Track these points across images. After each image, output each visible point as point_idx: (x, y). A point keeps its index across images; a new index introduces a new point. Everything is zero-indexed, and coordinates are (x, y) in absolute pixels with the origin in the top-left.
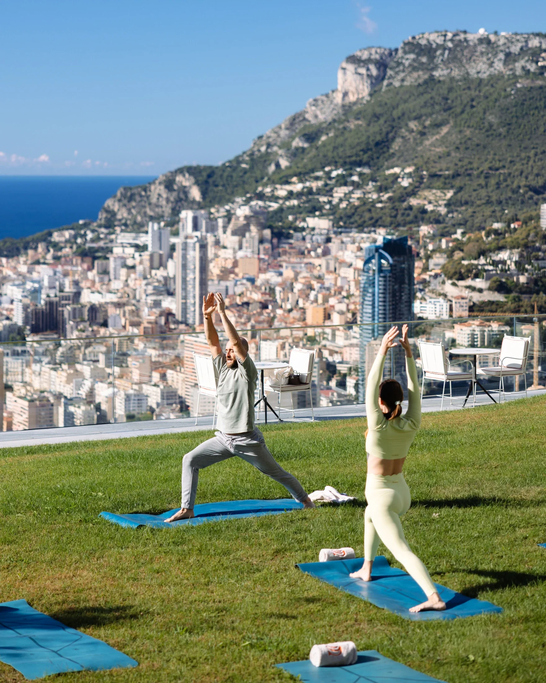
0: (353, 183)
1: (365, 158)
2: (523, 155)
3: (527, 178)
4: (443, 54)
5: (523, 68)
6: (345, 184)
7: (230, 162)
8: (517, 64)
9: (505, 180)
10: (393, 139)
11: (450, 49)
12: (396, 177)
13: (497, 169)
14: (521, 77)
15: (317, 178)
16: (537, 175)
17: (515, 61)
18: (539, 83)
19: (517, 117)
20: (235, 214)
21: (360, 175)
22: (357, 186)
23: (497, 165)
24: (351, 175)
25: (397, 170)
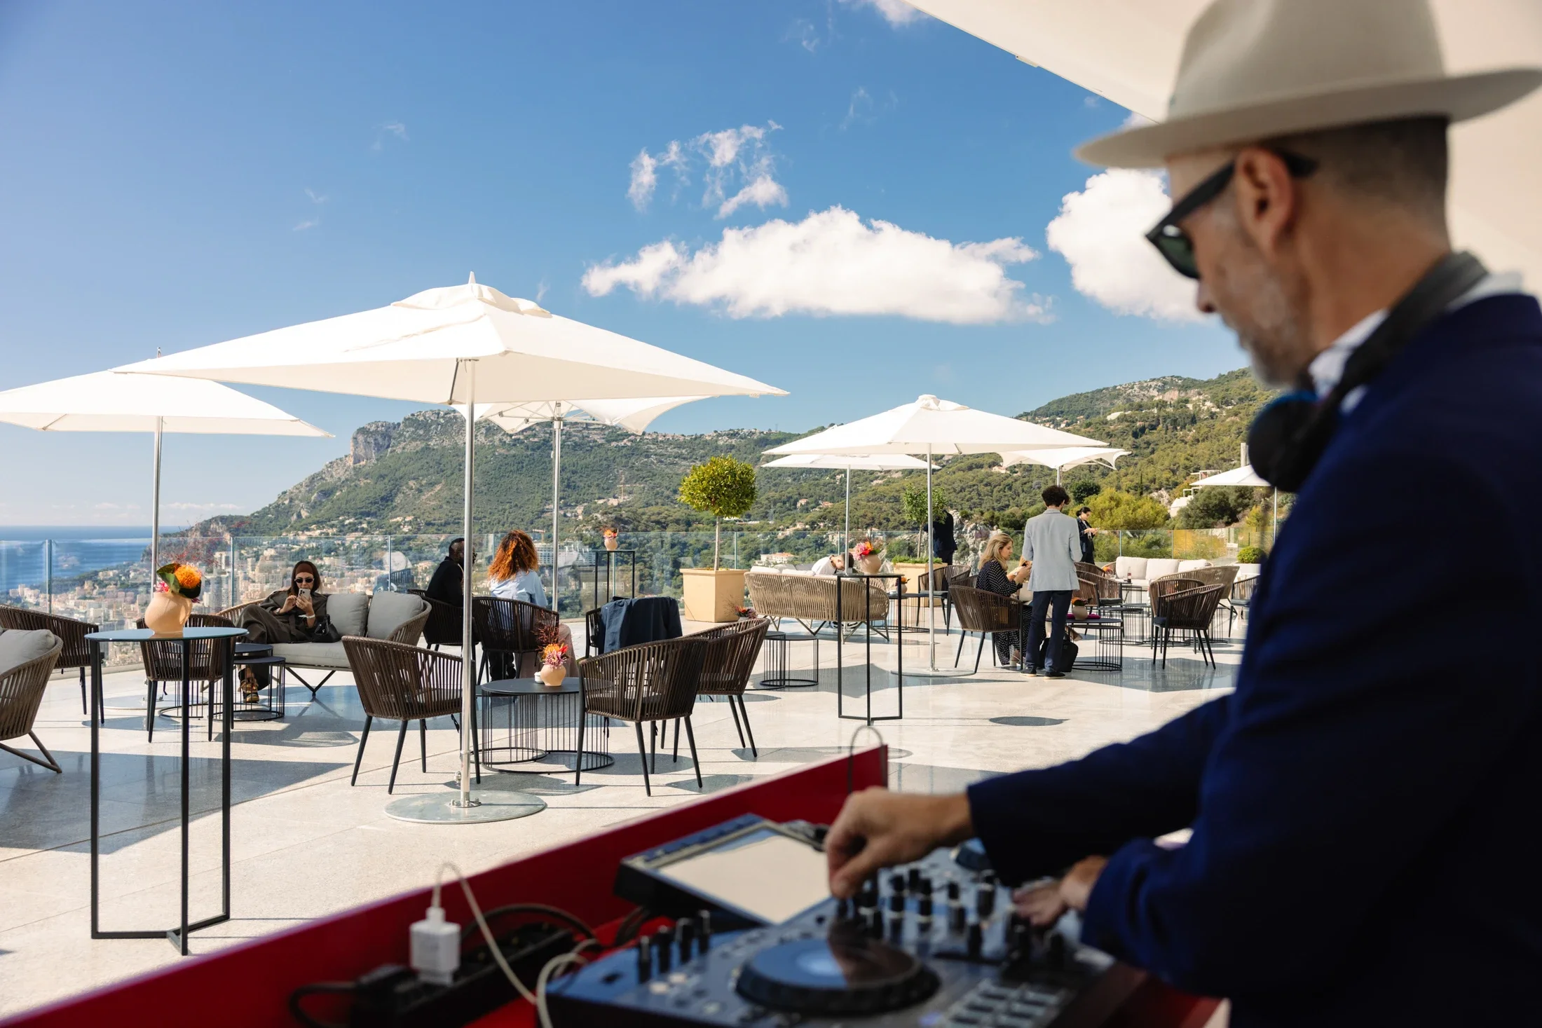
0: (362, 529)
1: (373, 509)
2: (500, 508)
3: (503, 525)
4: (436, 429)
5: (500, 440)
6: (356, 530)
7: (257, 512)
8: (495, 437)
9: (486, 527)
10: (396, 494)
11: (442, 425)
12: (399, 525)
13: (480, 519)
14: (498, 447)
15: (332, 526)
16: (512, 523)
17: (494, 435)
18: (513, 452)
19: (496, 479)
20: (262, 554)
21: (369, 523)
22: (365, 532)
23: (481, 515)
24: (361, 523)
25: (399, 519)
